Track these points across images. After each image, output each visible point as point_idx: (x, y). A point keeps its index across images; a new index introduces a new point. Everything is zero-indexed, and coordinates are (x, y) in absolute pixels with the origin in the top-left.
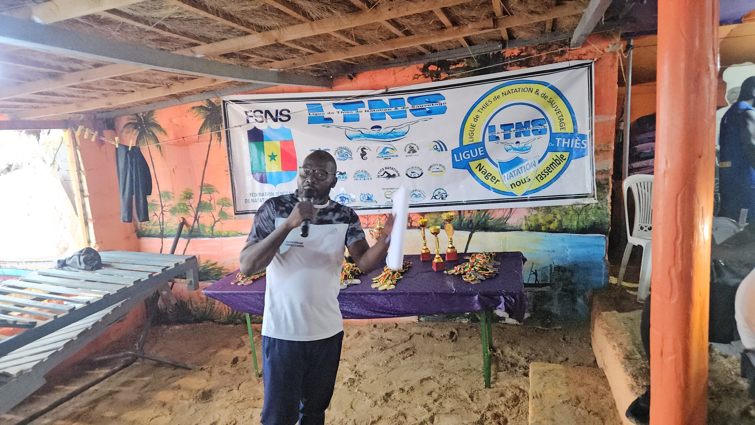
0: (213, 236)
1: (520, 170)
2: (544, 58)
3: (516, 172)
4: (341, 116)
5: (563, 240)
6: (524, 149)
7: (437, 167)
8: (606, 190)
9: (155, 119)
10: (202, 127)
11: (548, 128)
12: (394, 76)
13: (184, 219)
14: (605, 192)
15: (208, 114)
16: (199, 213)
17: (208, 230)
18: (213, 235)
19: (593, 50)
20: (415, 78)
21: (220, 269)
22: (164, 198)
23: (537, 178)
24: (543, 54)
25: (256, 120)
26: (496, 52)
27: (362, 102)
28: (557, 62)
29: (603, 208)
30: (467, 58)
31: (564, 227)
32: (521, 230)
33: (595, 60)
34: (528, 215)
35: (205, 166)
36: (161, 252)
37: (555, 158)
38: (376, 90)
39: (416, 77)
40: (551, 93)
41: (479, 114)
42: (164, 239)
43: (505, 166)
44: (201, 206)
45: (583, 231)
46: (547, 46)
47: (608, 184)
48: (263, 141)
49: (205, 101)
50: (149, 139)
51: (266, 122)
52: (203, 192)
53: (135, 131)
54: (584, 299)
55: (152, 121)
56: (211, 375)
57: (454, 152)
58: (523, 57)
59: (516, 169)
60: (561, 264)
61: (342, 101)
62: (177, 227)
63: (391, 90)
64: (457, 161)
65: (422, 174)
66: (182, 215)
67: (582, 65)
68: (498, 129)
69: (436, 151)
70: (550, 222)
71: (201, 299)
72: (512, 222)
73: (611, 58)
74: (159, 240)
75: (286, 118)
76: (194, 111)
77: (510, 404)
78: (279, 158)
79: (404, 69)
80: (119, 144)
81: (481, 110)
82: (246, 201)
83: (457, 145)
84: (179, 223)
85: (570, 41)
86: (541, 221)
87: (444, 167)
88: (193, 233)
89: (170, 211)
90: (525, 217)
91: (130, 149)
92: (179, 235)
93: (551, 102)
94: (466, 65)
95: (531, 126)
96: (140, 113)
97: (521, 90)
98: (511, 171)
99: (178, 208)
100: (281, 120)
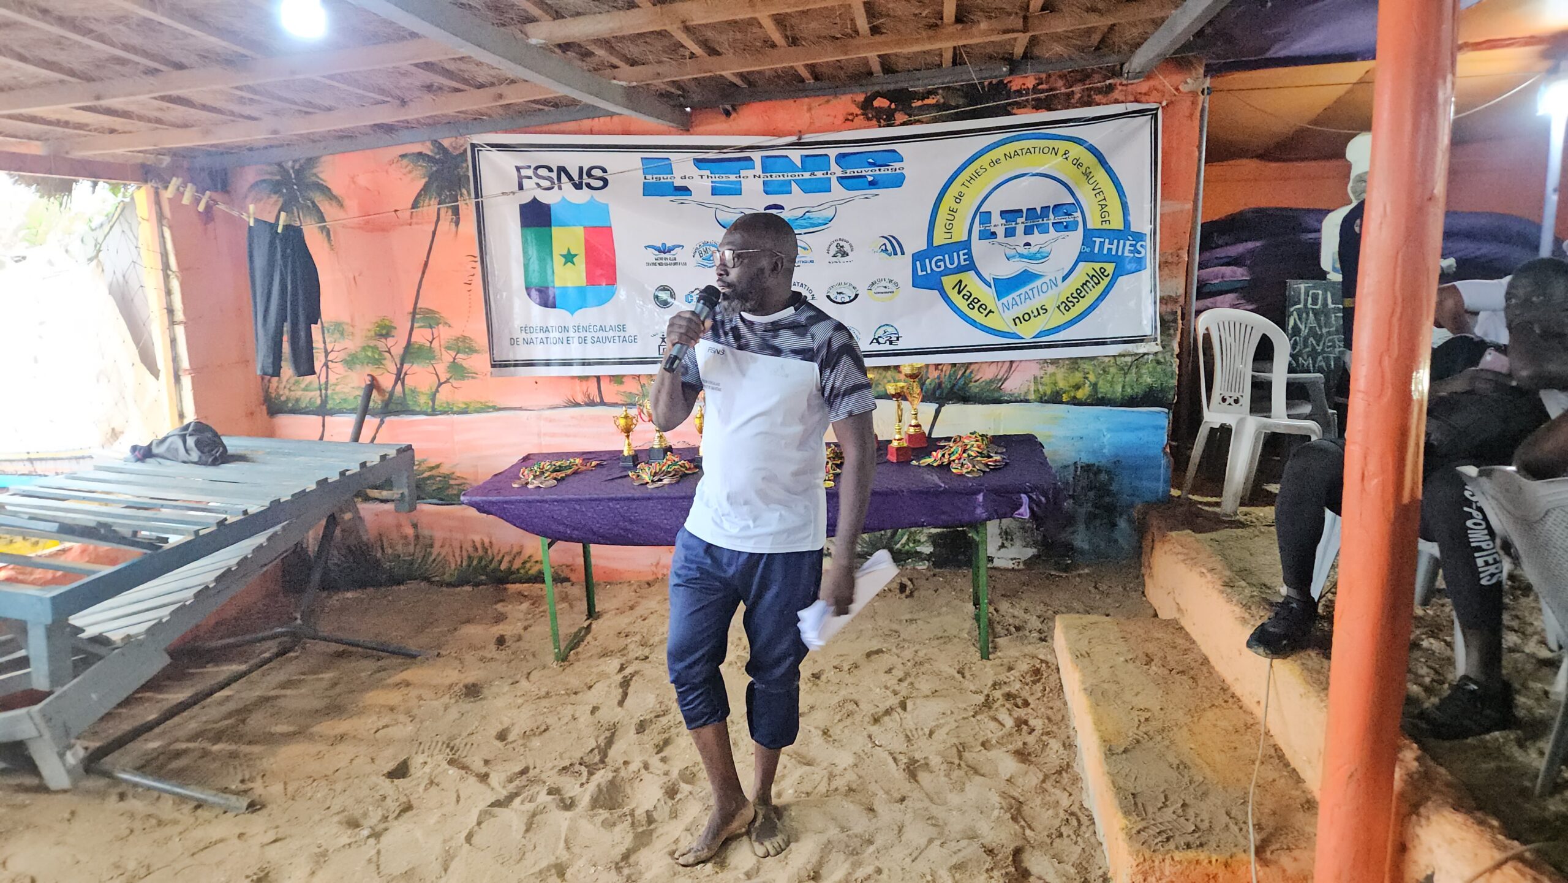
0: (434, 412)
1: (1030, 293)
2: (1077, 96)
4: (708, 183)
5: (1098, 418)
6: (1038, 255)
7: (884, 284)
8: (1172, 331)
9: (321, 175)
10: (419, 195)
11: (1080, 220)
12: (808, 115)
13: (373, 378)
14: (1169, 335)
15: (434, 169)
16: (406, 366)
17: (423, 400)
18: (434, 409)
19: (1160, 87)
20: (847, 120)
21: (447, 477)
22: (333, 334)
23: (1058, 307)
24: (1077, 89)
25: (538, 184)
26: (994, 81)
27: (749, 159)
28: (1098, 104)
29: (1166, 362)
30: (943, 89)
31: (1100, 396)
32: (1027, 401)
33: (1164, 104)
34: (1039, 373)
35: (423, 273)
37: (1092, 273)
38: (780, 136)
39: (850, 117)
40: (1088, 159)
41: (963, 189)
42: (327, 418)
43: (1004, 287)
44: (411, 352)
45: (1131, 402)
46: (1085, 76)
47: (1175, 321)
48: (550, 226)
49: (428, 144)
50: (304, 216)
51: (560, 188)
52: (416, 325)
53: (275, 197)
54: (1130, 521)
55: (314, 179)
57: (917, 257)
58: (1043, 91)
59: (1022, 291)
60: (1092, 461)
61: (712, 155)
62: (361, 393)
63: (808, 138)
64: (920, 273)
65: (857, 296)
66: (370, 369)
67: (1141, 112)
68: (996, 219)
69: (884, 255)
70: (1077, 387)
71: (406, 537)
72: (1013, 385)
73: (1189, 103)
74: (316, 420)
75: (600, 183)
76: (405, 161)
77: (1029, 679)
78: (581, 262)
79: (828, 101)
80: (256, 220)
81: (967, 183)
82: (513, 342)
83: (923, 245)
84: (363, 386)
85: (1121, 68)
86: (1062, 384)
87: (896, 284)
88: (392, 407)
89: (344, 361)
90: (1035, 378)
91: (280, 230)
92: (365, 411)
93: (1087, 175)
94: (942, 101)
95: (1051, 216)
96: (287, 162)
97: (1037, 150)
98: (1014, 295)
99: (362, 355)
100: (589, 186)
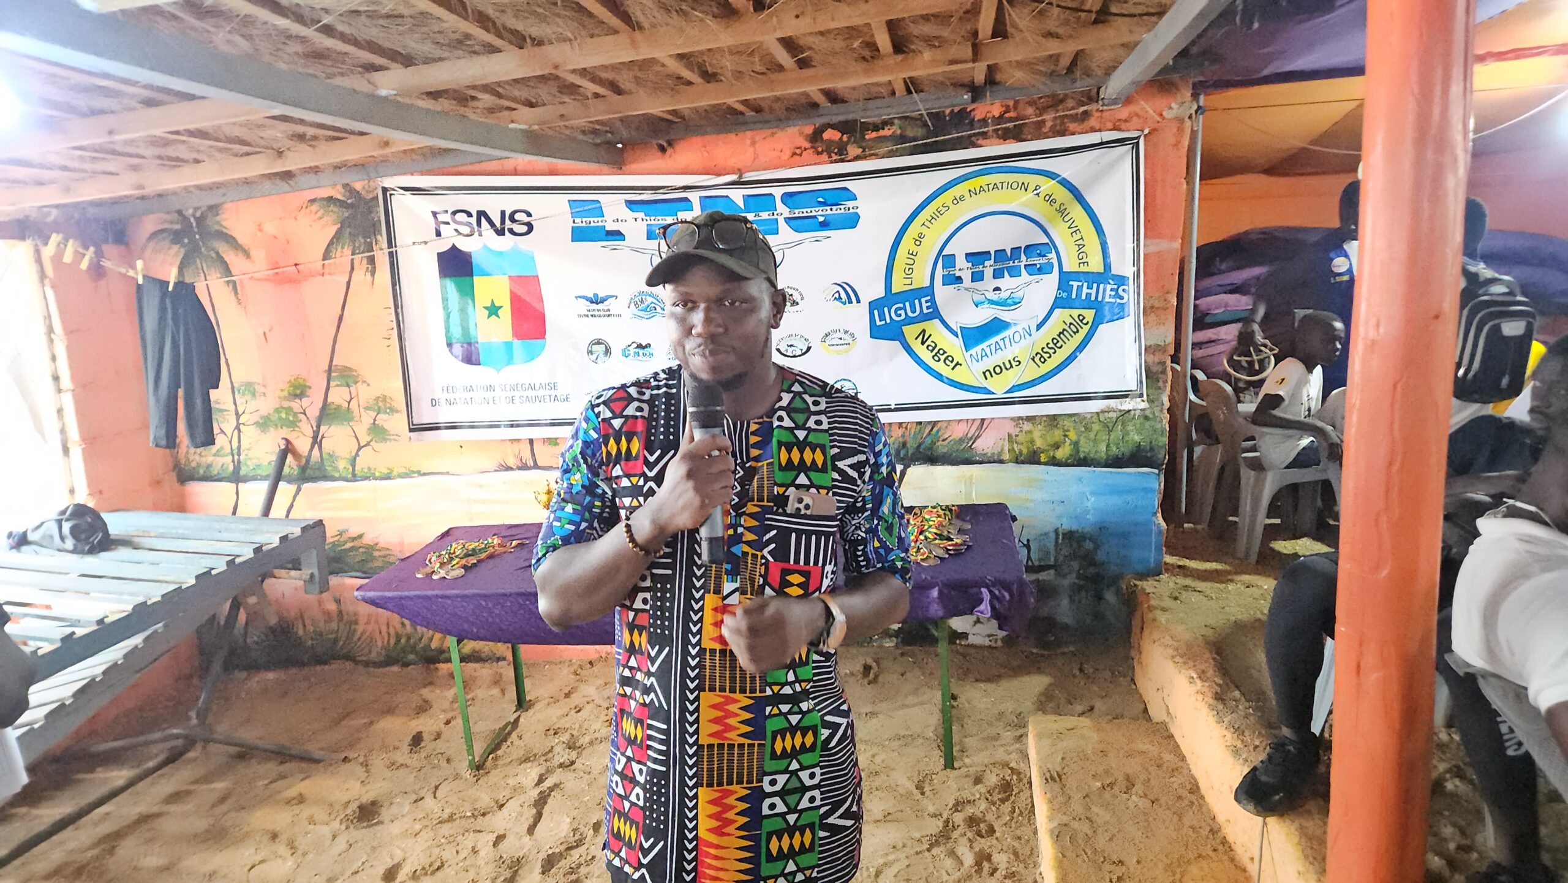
0: (354, 478)
1: (1001, 343)
2: (1049, 124)
3: (993, 347)
4: (642, 227)
5: (1080, 480)
6: (1009, 301)
7: (839, 335)
8: (1161, 384)
9: (224, 223)
10: (331, 243)
11: (1055, 262)
12: (751, 150)
13: (288, 442)
14: (1160, 388)
15: (346, 214)
16: (323, 429)
17: (342, 465)
18: (354, 475)
19: (1140, 113)
20: (794, 154)
21: (371, 548)
22: (244, 395)
23: (1033, 359)
24: (1049, 117)
25: (456, 230)
26: (956, 110)
27: (686, 200)
28: (1073, 134)
29: (1155, 417)
30: (900, 118)
31: (1082, 455)
32: (1001, 462)
33: (1146, 131)
34: (1014, 431)
35: (339, 327)
36: (234, 513)
37: (1069, 320)
38: (719, 175)
39: (798, 151)
40: (1062, 195)
41: (924, 230)
42: (241, 485)
43: (973, 336)
44: (327, 413)
45: (1116, 462)
46: (1056, 102)
47: (1164, 372)
48: (470, 274)
49: (339, 187)
50: (208, 267)
51: (480, 235)
52: (332, 384)
53: (176, 248)
54: (1118, 592)
55: (217, 227)
56: (367, 771)
57: (874, 305)
58: (1011, 120)
59: (993, 341)
60: (1074, 528)
61: (647, 196)
62: (274, 458)
63: (749, 176)
64: (878, 323)
65: (809, 349)
66: (285, 432)
67: (1121, 142)
68: (961, 262)
69: (837, 303)
70: (1057, 446)
71: (327, 613)
72: (985, 444)
73: (1175, 130)
74: (230, 487)
75: (524, 229)
76: (315, 207)
77: (996, 797)
78: (506, 313)
79: (773, 134)
80: (144, 277)
81: (927, 223)
82: (434, 403)
83: (879, 292)
84: (277, 450)
85: (1098, 93)
86: (1039, 443)
87: (852, 335)
88: (309, 472)
89: (257, 423)
90: (1010, 436)
91: (170, 289)
92: (278, 477)
93: (1062, 212)
94: (899, 132)
95: (1023, 257)
96: (187, 210)
97: (1005, 185)
98: (984, 345)
99: (275, 417)
100: (511, 231)
